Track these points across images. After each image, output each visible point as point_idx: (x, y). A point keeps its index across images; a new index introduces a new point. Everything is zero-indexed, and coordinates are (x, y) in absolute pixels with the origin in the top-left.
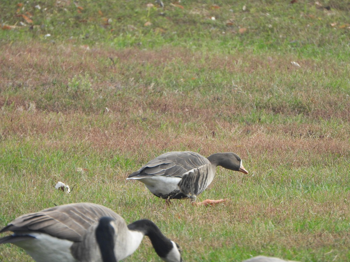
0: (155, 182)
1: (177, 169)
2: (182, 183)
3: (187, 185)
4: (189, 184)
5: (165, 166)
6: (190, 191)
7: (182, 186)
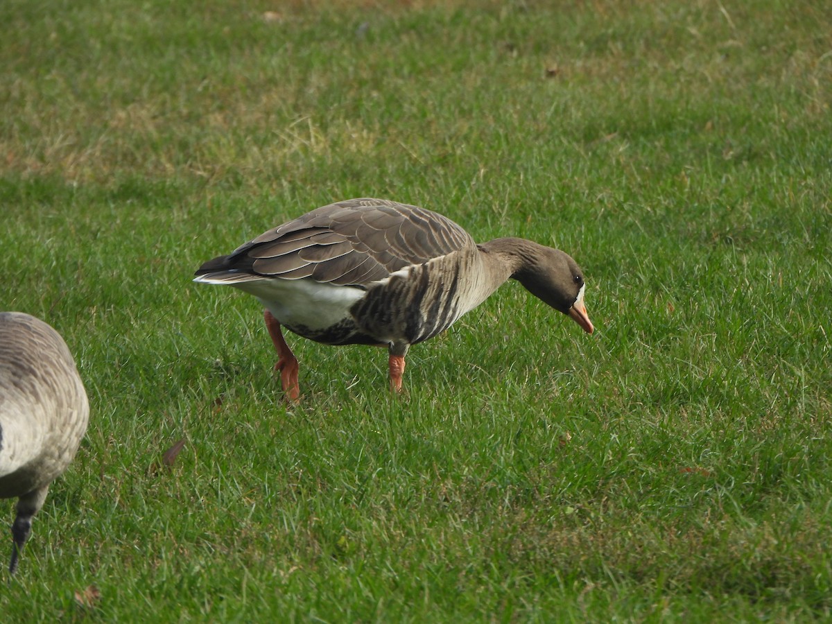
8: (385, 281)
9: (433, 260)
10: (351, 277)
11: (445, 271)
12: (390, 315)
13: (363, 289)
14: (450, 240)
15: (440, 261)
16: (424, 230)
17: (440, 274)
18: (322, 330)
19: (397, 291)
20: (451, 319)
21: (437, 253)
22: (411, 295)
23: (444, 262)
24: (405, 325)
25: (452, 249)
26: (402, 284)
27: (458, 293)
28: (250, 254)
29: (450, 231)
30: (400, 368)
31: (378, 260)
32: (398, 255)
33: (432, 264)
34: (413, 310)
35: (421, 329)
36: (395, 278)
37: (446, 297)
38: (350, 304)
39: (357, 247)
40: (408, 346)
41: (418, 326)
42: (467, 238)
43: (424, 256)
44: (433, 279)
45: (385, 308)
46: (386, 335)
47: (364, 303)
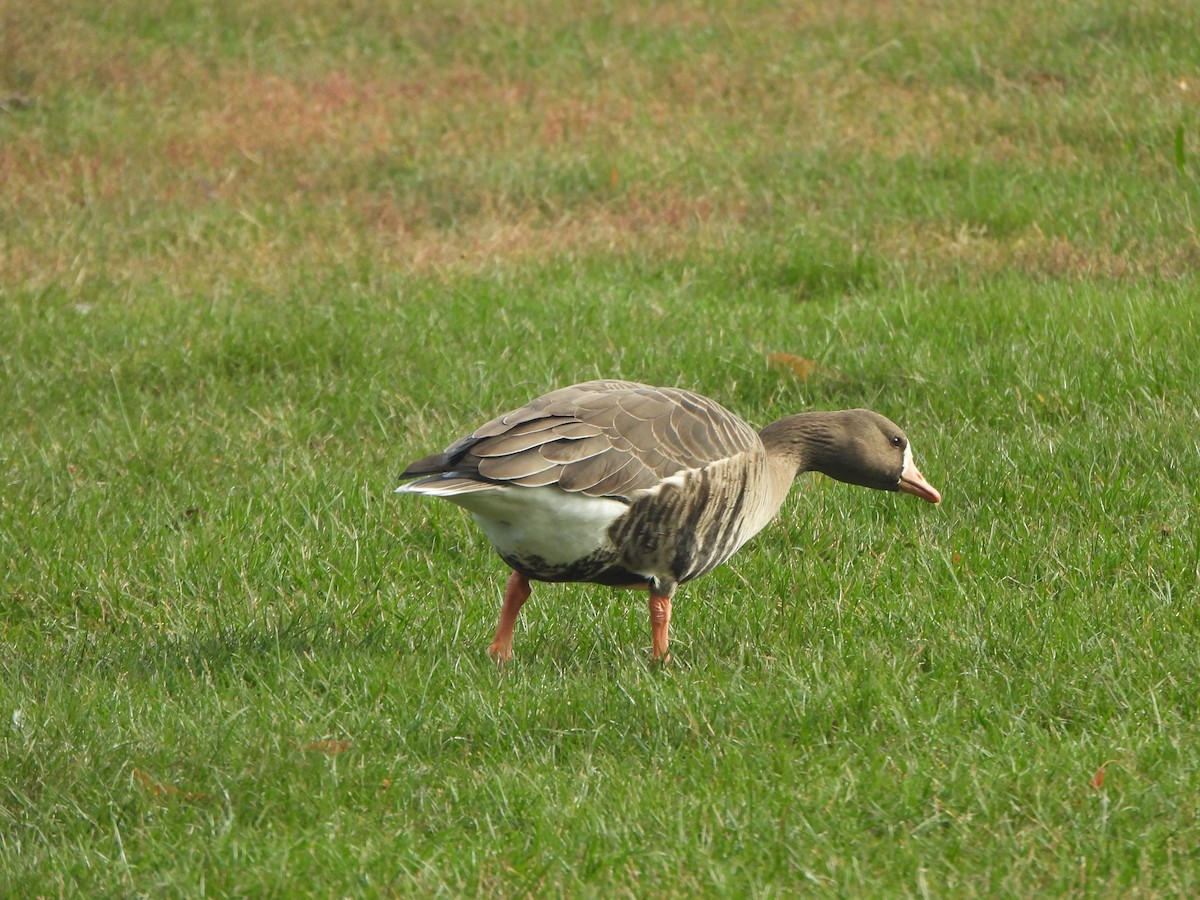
1: (614, 465)
3: (647, 537)
4: (654, 535)
5: (568, 450)
6: (655, 561)
7: (624, 540)
8: (655, 490)
9: (714, 463)
10: (610, 487)
11: (730, 480)
12: (657, 539)
13: (625, 501)
14: (735, 437)
15: (723, 465)
16: (702, 420)
17: (724, 484)
18: (564, 566)
19: (669, 505)
20: (731, 549)
21: (719, 454)
22: (686, 513)
23: (729, 467)
24: (674, 554)
25: (737, 449)
26: (676, 495)
27: (743, 512)
28: (474, 452)
29: (735, 427)
30: (665, 614)
31: (645, 461)
32: (669, 455)
33: (714, 468)
34: (686, 534)
35: (693, 561)
36: (667, 488)
37: (728, 516)
38: (609, 522)
39: (616, 444)
40: (675, 586)
41: (689, 557)
42: (754, 435)
43: (703, 457)
44: (715, 489)
45: (652, 528)
46: (647, 568)
47: (626, 520)
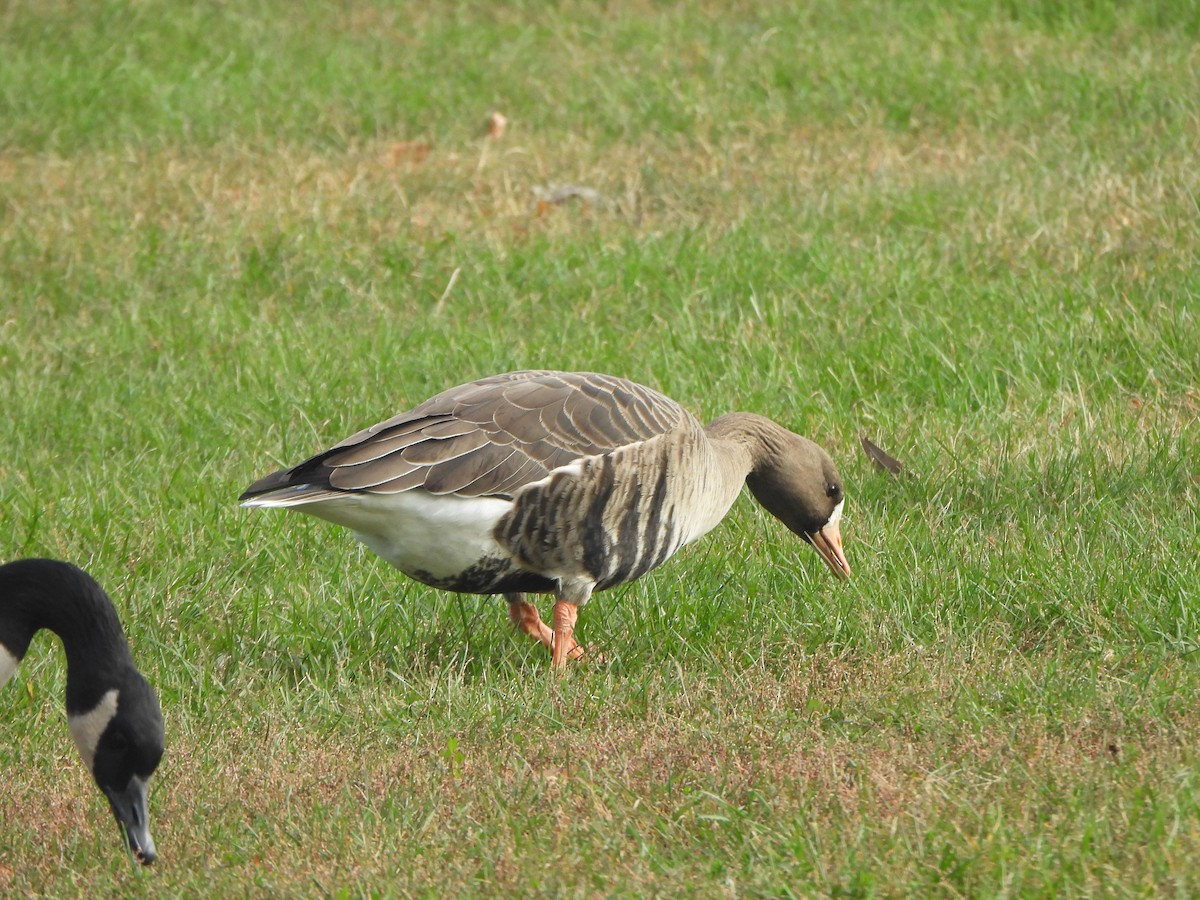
0: (380, 518)
1: (491, 461)
2: (517, 523)
3: (543, 533)
4: (551, 529)
5: (433, 451)
6: (560, 560)
7: (516, 538)
8: (544, 482)
9: (622, 448)
10: (488, 483)
11: (644, 465)
12: (556, 533)
13: (508, 499)
14: (650, 418)
15: (634, 449)
16: (604, 405)
17: (634, 470)
18: (453, 578)
19: (564, 496)
21: (629, 439)
22: (586, 503)
23: (641, 451)
24: (581, 550)
25: (653, 432)
26: (571, 484)
27: (670, 499)
28: (326, 463)
29: (650, 405)
31: (531, 454)
32: (563, 444)
33: (621, 454)
34: (590, 526)
35: (608, 557)
36: (560, 477)
37: (648, 505)
38: (491, 525)
39: (495, 438)
40: (591, 587)
41: (603, 552)
42: (681, 415)
43: (606, 444)
44: (621, 476)
45: (547, 522)
46: (552, 568)
47: (512, 517)
